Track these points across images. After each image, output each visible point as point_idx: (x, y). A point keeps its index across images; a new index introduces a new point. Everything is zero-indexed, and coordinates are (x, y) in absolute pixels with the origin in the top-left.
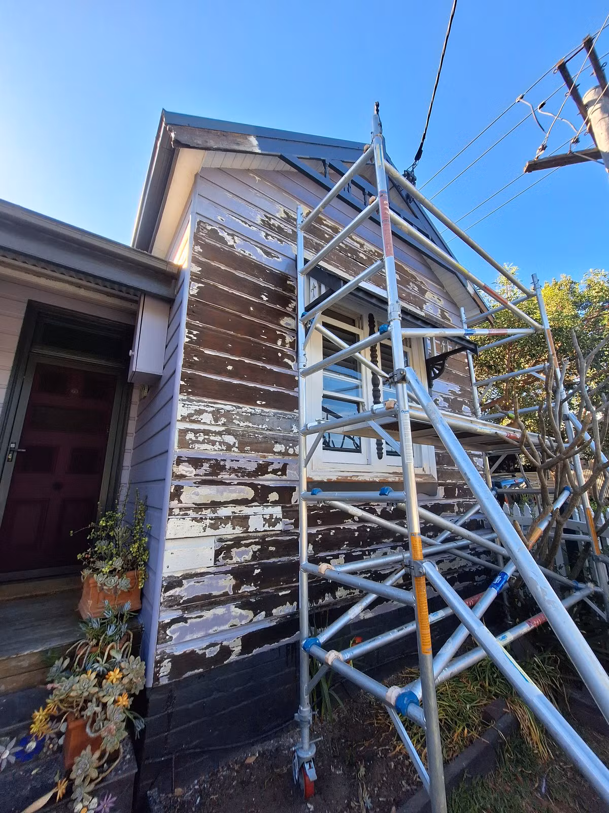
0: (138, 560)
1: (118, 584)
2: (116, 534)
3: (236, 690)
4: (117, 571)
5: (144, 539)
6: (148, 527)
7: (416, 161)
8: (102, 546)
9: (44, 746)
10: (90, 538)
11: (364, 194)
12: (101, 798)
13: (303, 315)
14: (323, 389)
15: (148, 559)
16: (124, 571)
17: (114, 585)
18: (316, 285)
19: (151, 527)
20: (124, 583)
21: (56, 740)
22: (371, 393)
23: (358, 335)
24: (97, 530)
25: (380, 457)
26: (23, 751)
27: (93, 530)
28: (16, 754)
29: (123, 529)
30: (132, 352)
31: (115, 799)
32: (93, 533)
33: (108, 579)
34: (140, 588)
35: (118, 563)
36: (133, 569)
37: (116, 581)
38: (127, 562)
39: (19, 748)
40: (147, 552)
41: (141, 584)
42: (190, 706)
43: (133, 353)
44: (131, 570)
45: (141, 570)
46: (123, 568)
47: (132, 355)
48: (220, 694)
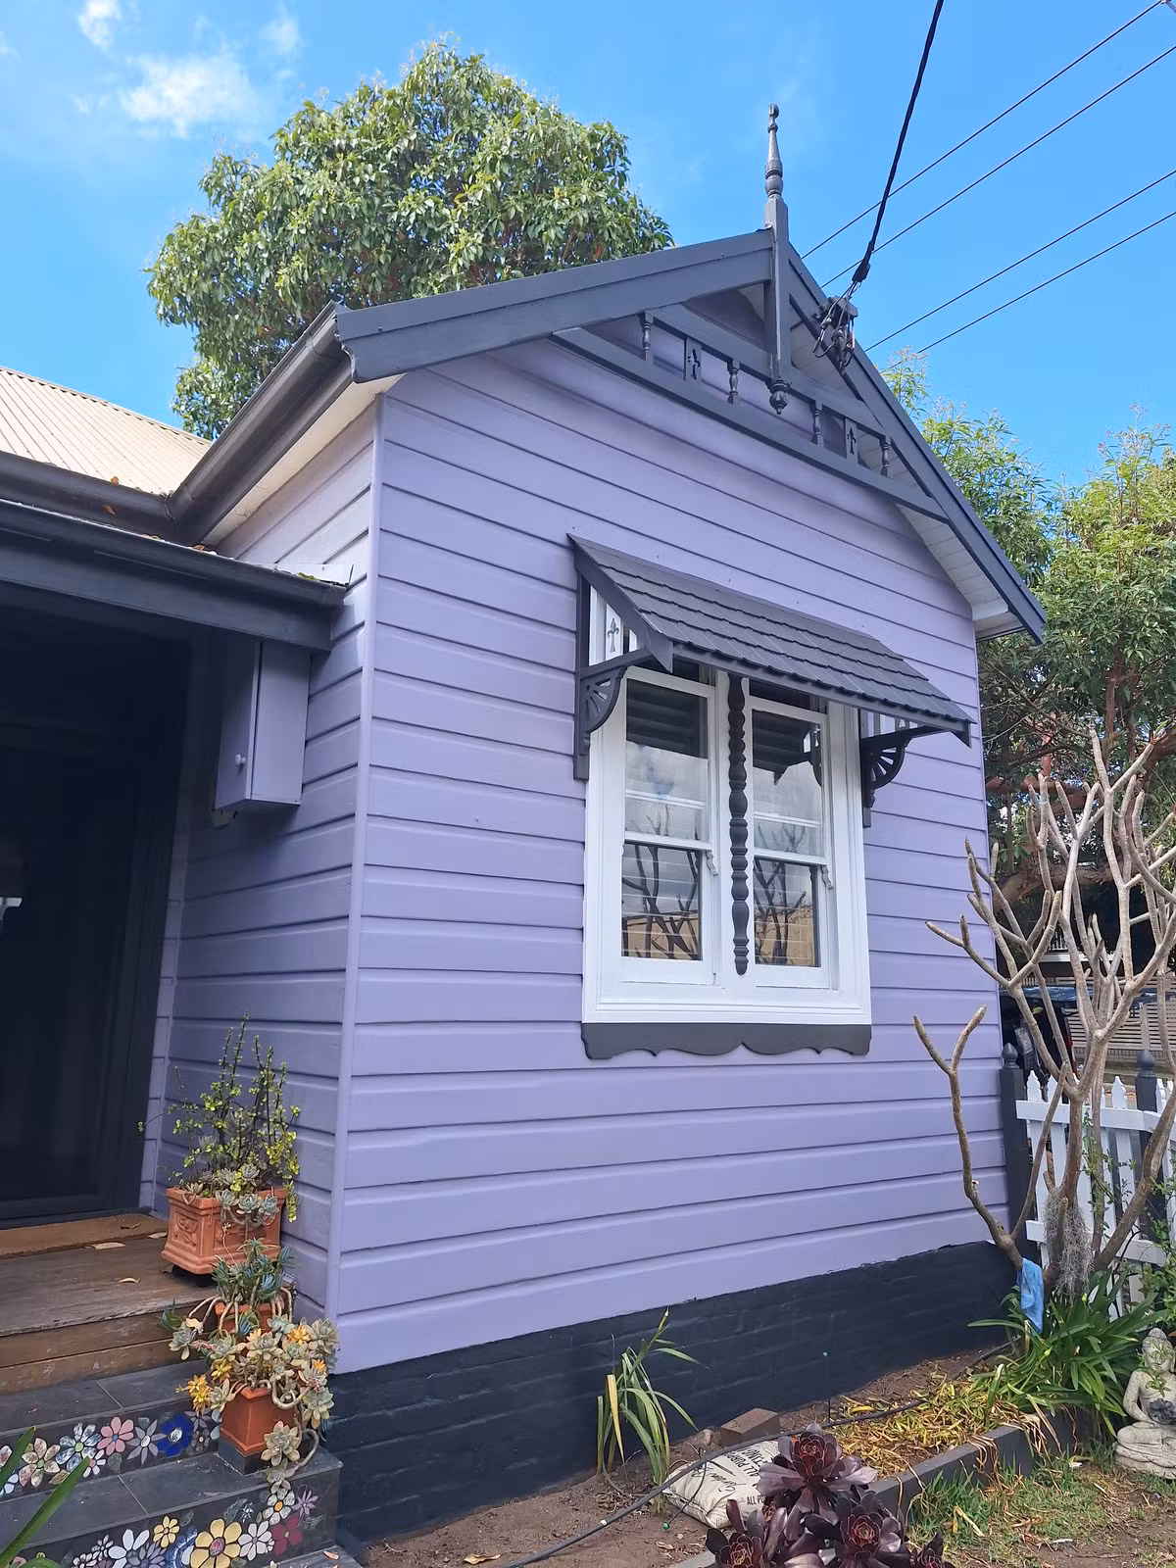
1: (258, 1207)
3: (461, 1397)
6: (295, 1111)
7: (855, 283)
9: (191, 1438)
11: (731, 370)
12: (299, 1494)
14: (626, 829)
15: (299, 1170)
18: (619, 625)
19: (299, 1113)
21: (206, 1431)
22: (726, 828)
23: (705, 699)
25: (741, 968)
26: (166, 1440)
28: (159, 1444)
30: (243, 757)
31: (315, 1498)
39: (162, 1436)
41: (292, 1214)
42: (390, 1413)
47: (242, 762)
48: (436, 1401)
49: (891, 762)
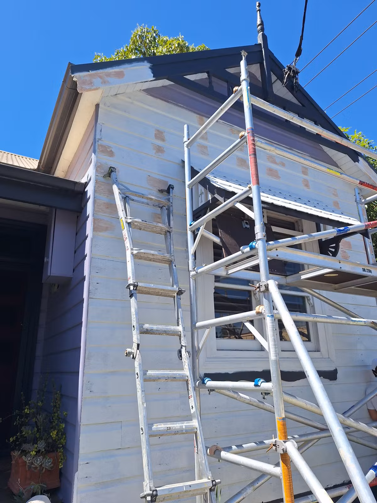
0: (57, 443)
1: (43, 463)
2: (38, 420)
4: (41, 452)
5: (61, 425)
6: (64, 414)
8: (27, 431)
10: (16, 424)
13: (191, 225)
14: (215, 282)
15: (65, 443)
16: (46, 453)
17: (40, 464)
18: (203, 191)
19: (67, 414)
20: (48, 463)
24: (21, 417)
27: (18, 417)
29: (43, 415)
30: (47, 258)
32: (18, 420)
33: (35, 459)
34: (60, 467)
35: (41, 445)
36: (53, 451)
37: (41, 461)
38: (48, 445)
40: (64, 436)
41: (61, 464)
43: (48, 260)
44: (51, 452)
45: (60, 452)
46: (45, 450)
47: (47, 261)
49: (333, 250)
